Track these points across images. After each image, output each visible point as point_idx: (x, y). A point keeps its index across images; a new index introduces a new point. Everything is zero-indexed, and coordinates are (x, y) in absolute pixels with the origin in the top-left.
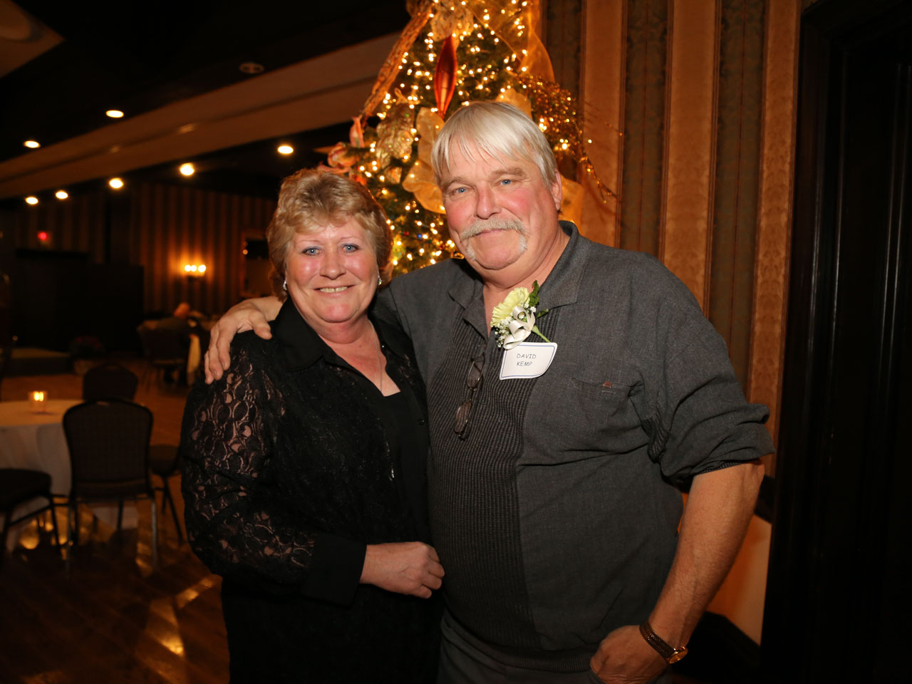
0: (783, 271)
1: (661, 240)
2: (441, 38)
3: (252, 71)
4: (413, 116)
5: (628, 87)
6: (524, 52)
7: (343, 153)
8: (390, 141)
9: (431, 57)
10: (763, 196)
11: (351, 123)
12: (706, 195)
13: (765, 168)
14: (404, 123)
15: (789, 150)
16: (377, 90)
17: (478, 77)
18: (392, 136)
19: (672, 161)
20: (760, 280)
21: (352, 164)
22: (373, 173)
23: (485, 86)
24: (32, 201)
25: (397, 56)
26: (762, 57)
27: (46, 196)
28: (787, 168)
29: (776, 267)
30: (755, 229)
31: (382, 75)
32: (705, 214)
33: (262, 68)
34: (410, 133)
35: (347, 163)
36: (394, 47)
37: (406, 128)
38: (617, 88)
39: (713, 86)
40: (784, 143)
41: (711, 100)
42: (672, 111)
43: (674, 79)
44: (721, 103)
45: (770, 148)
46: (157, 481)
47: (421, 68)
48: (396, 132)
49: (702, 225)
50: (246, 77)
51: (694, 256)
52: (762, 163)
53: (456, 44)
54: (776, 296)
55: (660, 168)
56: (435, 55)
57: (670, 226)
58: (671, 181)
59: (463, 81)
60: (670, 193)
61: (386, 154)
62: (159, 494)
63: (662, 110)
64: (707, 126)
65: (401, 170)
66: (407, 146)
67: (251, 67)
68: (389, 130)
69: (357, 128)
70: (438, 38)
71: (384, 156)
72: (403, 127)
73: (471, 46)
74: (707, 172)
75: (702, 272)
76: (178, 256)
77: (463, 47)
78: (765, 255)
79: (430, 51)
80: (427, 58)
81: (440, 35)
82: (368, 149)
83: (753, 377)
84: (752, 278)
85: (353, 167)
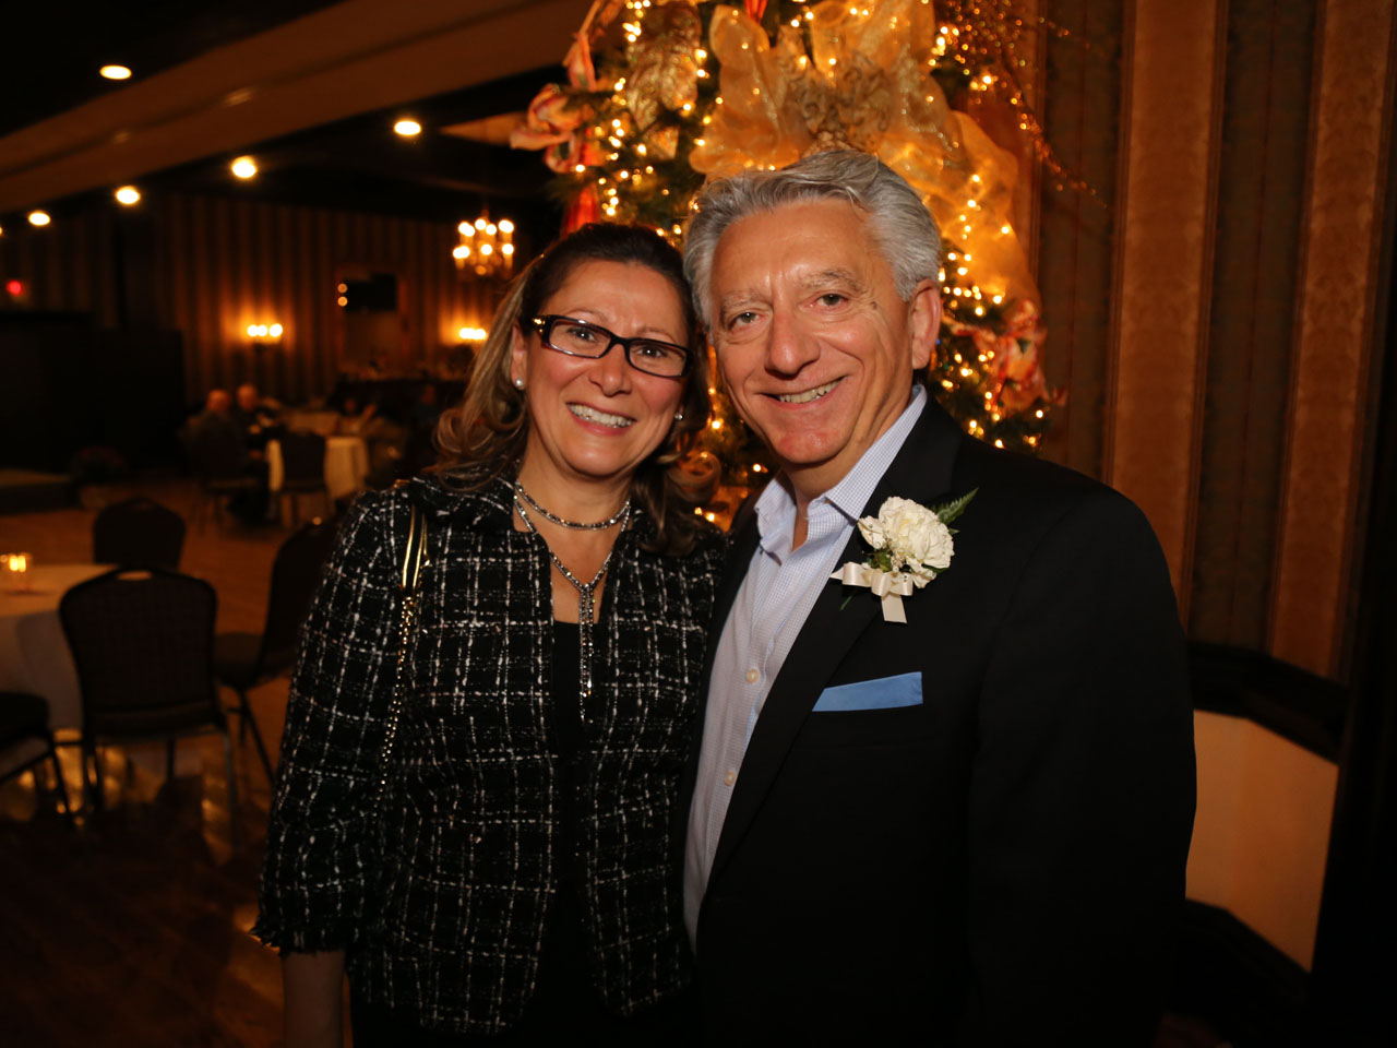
0: (1360, 312)
1: (1115, 260)
4: (699, 26)
7: (561, 103)
8: (653, 77)
10: (1317, 175)
12: (1203, 176)
13: (1322, 120)
14: (680, 39)
18: (656, 69)
19: (1137, 114)
20: (1307, 329)
21: (576, 125)
22: (622, 140)
27: (14, 222)
29: (1344, 304)
30: (1297, 235)
32: (1200, 210)
34: (693, 59)
35: (566, 124)
37: (684, 50)
42: (1139, 22)
45: (1336, 85)
46: (228, 697)
48: (666, 58)
49: (1195, 231)
51: (1180, 287)
52: (1316, 114)
54: (1344, 357)
55: (1115, 129)
57: (1133, 235)
58: (1136, 150)
60: (1134, 175)
61: (647, 102)
62: (234, 722)
63: (1119, 21)
64: (1206, 48)
65: (676, 133)
66: (687, 87)
68: (651, 56)
69: (583, 54)
71: (642, 105)
72: (677, 48)
74: (1204, 134)
76: (236, 312)
78: (1320, 283)
82: (608, 94)
83: (1290, 502)
84: (1290, 325)
85: (576, 131)
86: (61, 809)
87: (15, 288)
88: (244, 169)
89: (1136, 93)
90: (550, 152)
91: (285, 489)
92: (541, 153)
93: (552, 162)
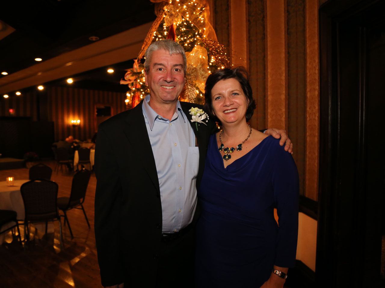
0: (317, 115)
1: (266, 103)
2: (169, 25)
3: (94, 40)
5: (249, 40)
6: (205, 29)
7: (131, 75)
9: (166, 33)
10: (308, 84)
11: (134, 62)
12: (284, 84)
13: (308, 72)
15: (317, 64)
16: (144, 48)
17: (185, 41)
19: (269, 70)
20: (308, 119)
22: (143, 82)
23: (188, 44)
24: (6, 96)
25: (151, 33)
26: (304, 26)
27: (12, 94)
28: (317, 72)
29: (314, 113)
30: (305, 97)
31: (145, 41)
32: (284, 92)
33: (98, 38)
35: (133, 79)
36: (150, 30)
38: (245, 41)
39: (285, 38)
40: (315, 61)
41: (284, 44)
42: (269, 50)
43: (268, 36)
44: (288, 46)
45: (310, 64)
46: (61, 212)
47: (161, 38)
49: (283, 97)
50: (92, 42)
51: (281, 110)
52: (307, 70)
53: (175, 27)
54: (315, 125)
55: (265, 74)
56: (167, 32)
57: (270, 98)
58: (269, 79)
59: (179, 43)
60: (269, 84)
62: (62, 219)
63: (264, 50)
64: (283, 55)
67: (94, 38)
69: (136, 64)
70: (167, 25)
73: (182, 28)
74: (284, 75)
75: (284, 116)
76: (68, 117)
77: (178, 28)
78: (310, 108)
79: (165, 31)
80: (164, 33)
81: (168, 24)
82: (141, 73)
83: (307, 159)
84: (305, 118)
85: (135, 80)
86: (19, 240)
87: (11, 111)
88: (70, 81)
89: (269, 66)
90: (129, 85)
91: (79, 163)
92: (127, 85)
93: (130, 87)
